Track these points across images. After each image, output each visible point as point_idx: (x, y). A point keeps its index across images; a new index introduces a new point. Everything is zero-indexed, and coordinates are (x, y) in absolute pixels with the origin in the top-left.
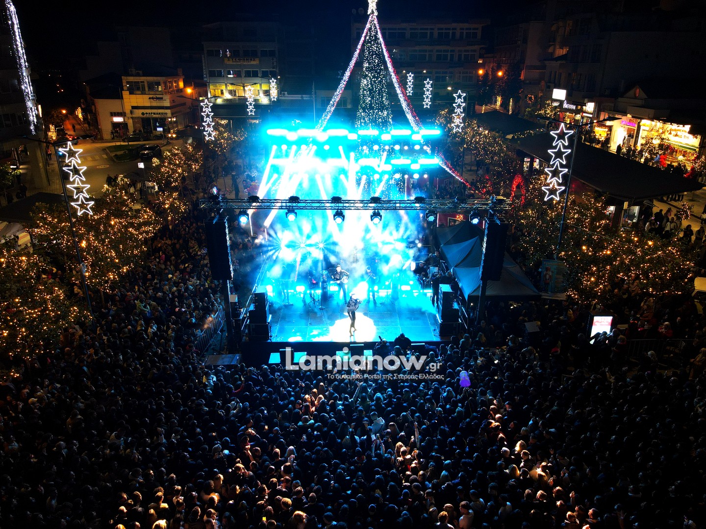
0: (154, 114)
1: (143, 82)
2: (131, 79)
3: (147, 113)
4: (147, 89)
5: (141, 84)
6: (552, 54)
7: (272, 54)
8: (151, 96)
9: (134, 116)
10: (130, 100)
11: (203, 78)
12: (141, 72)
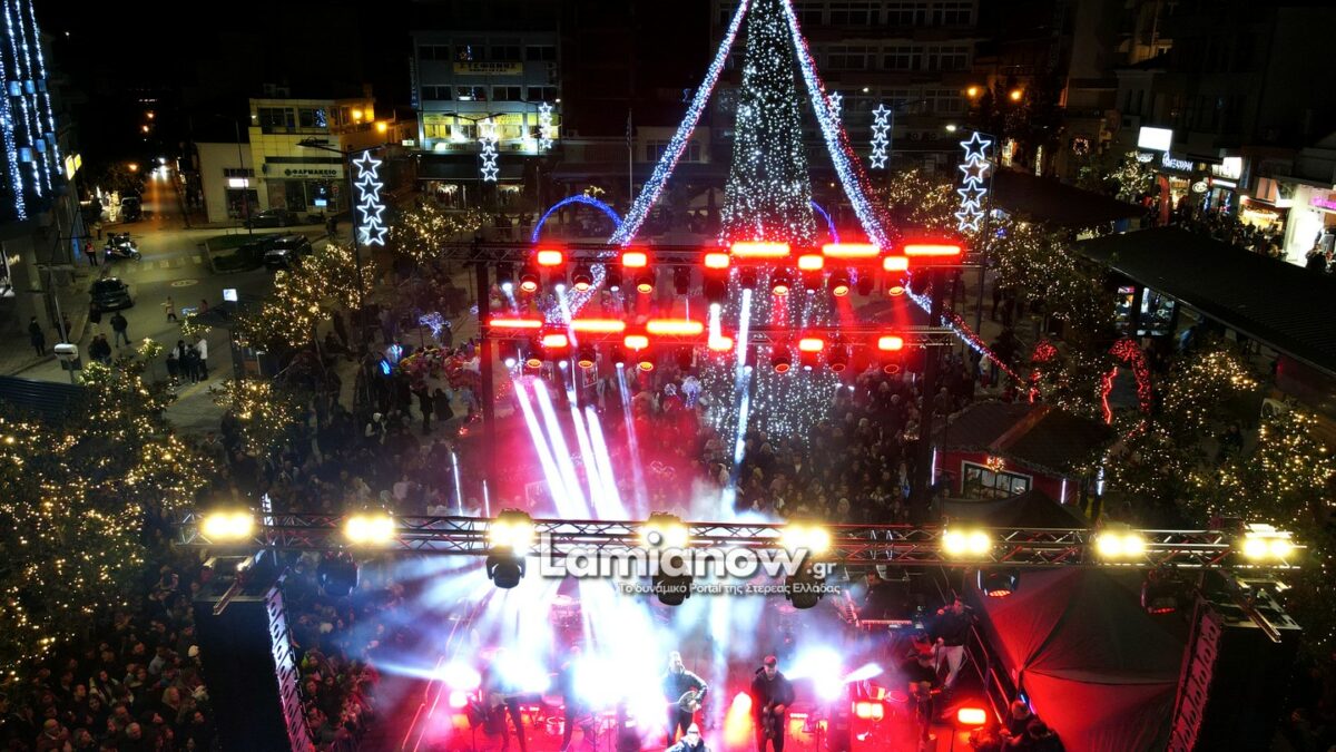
0: (311, 172)
1: (291, 110)
2: (267, 103)
3: (295, 172)
4: (297, 123)
5: (286, 113)
6: (1127, 56)
7: (549, 55)
8: (306, 137)
9: (269, 176)
10: (264, 145)
11: (409, 101)
12: (287, 91)
